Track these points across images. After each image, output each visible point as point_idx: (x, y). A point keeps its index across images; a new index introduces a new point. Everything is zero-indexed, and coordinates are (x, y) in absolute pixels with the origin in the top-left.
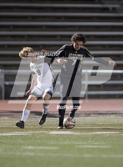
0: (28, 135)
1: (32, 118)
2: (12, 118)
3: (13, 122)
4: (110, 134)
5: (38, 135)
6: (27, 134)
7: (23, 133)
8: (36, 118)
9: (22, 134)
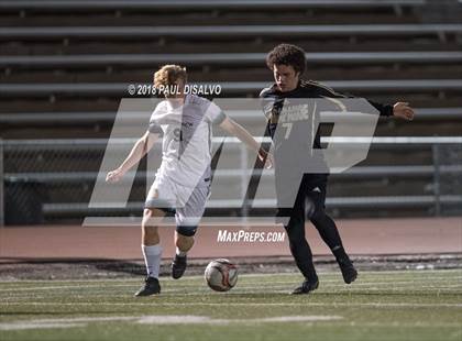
0: (76, 328)
1: (86, 278)
2: (29, 278)
3: (32, 291)
4: (315, 322)
5: (105, 327)
6: (74, 325)
7: (60, 323)
8: (98, 277)
9: (57, 326)
